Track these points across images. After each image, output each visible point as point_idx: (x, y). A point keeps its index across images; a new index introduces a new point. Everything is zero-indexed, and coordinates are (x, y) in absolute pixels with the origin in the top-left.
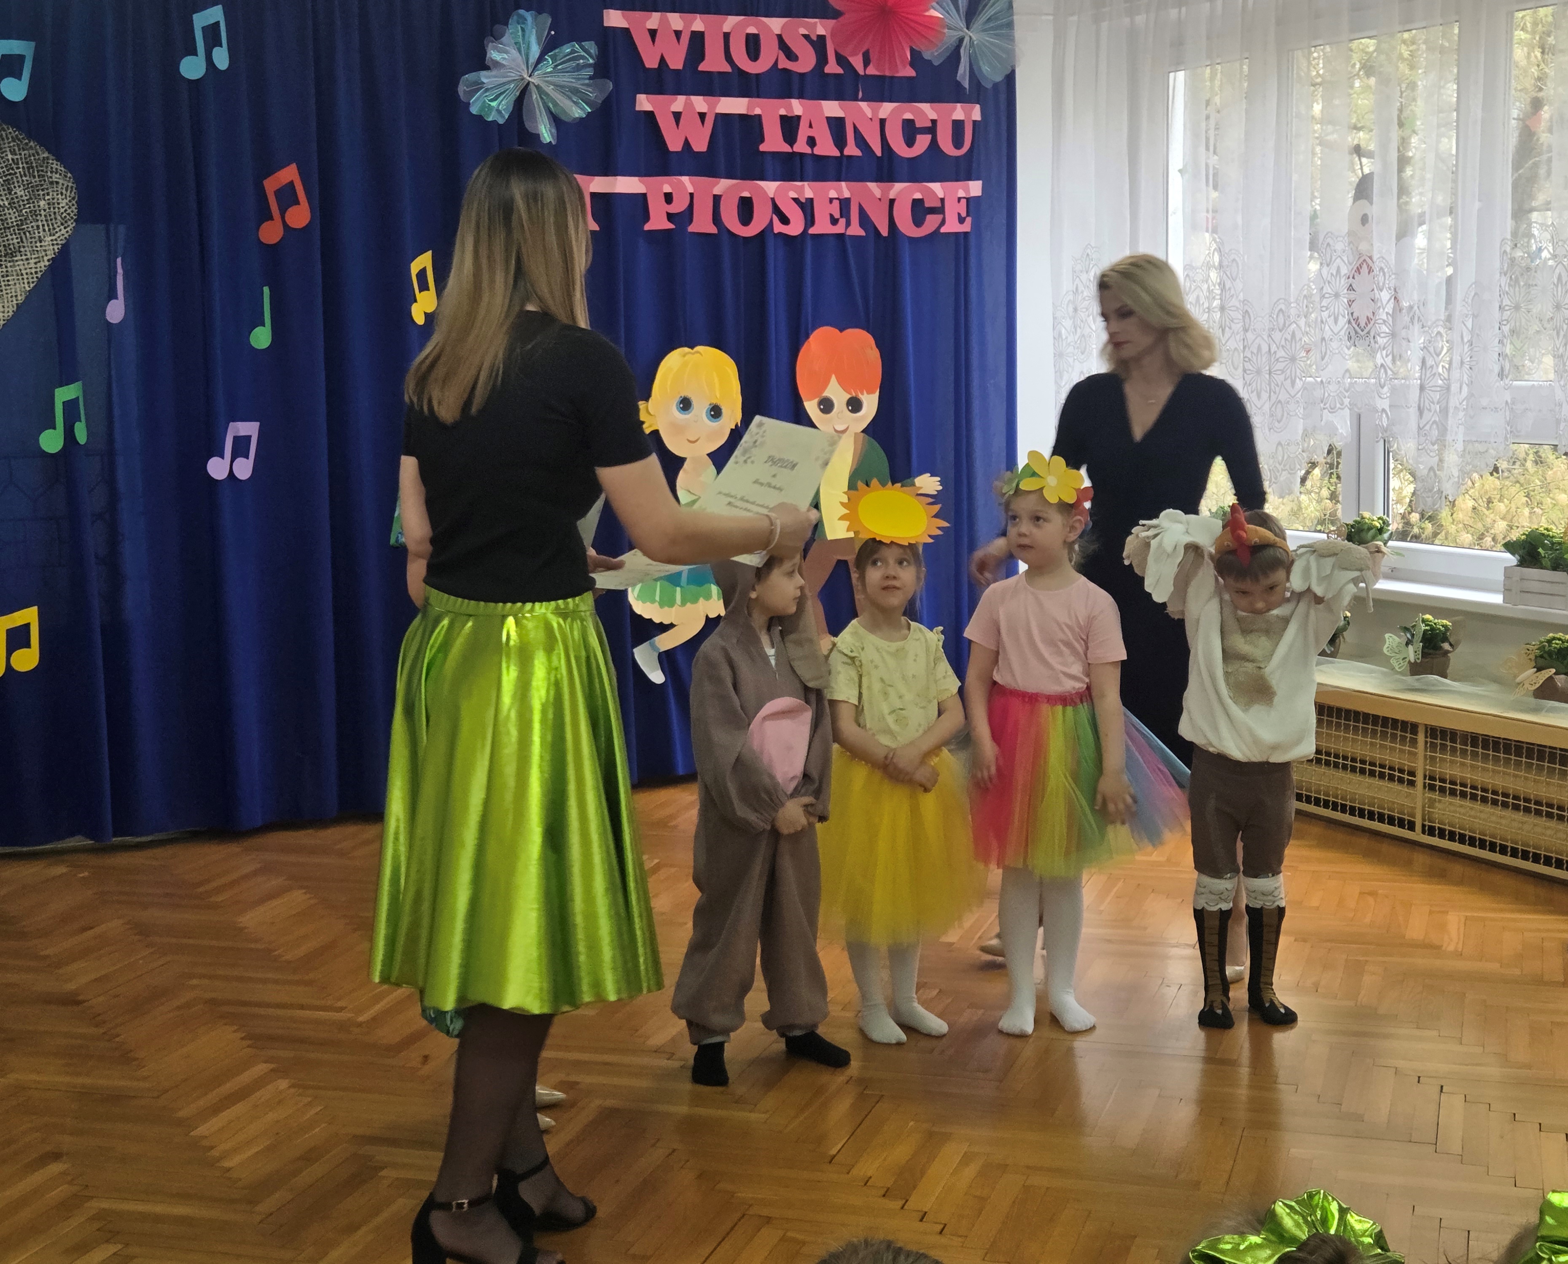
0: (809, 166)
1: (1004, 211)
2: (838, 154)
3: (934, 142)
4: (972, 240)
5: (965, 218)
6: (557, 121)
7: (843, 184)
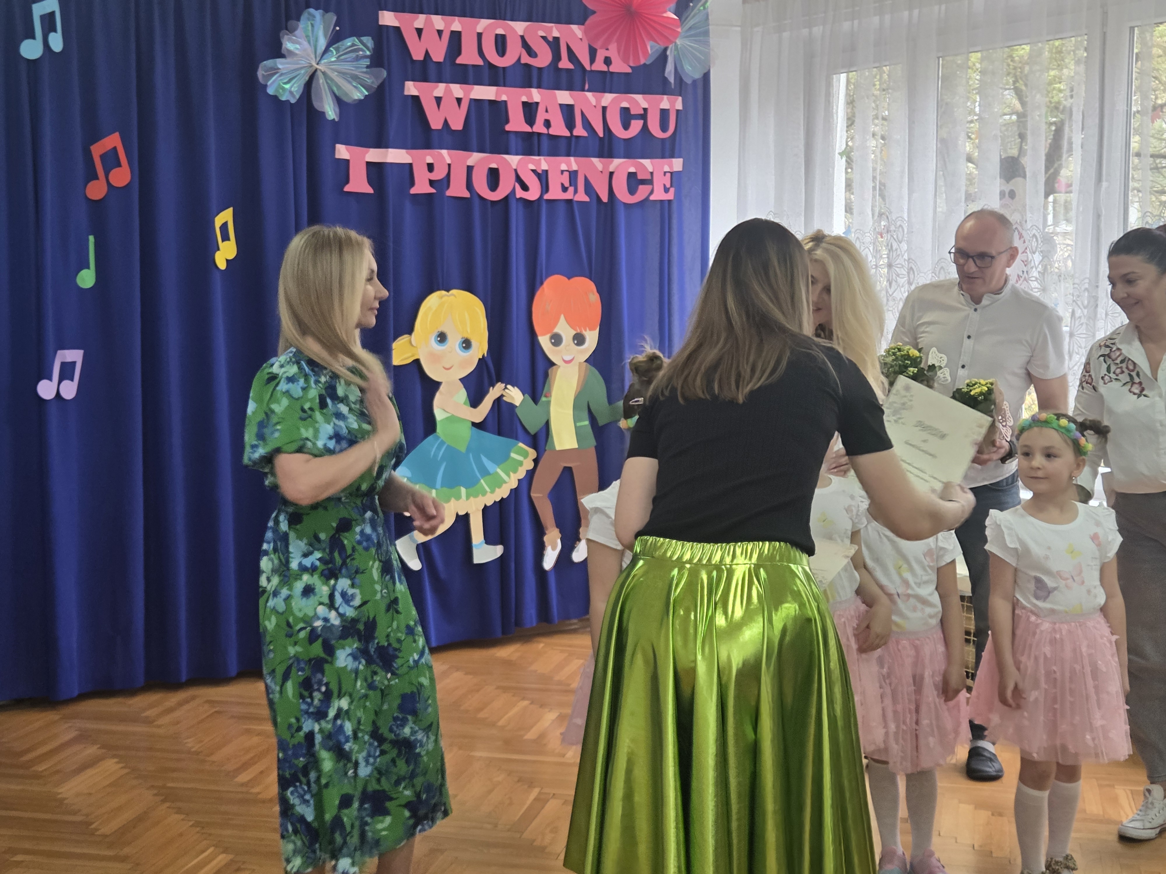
0: (545, 144)
1: (700, 183)
2: (568, 134)
3: (645, 127)
4: (675, 206)
5: (669, 189)
6: (339, 101)
7: (572, 159)
